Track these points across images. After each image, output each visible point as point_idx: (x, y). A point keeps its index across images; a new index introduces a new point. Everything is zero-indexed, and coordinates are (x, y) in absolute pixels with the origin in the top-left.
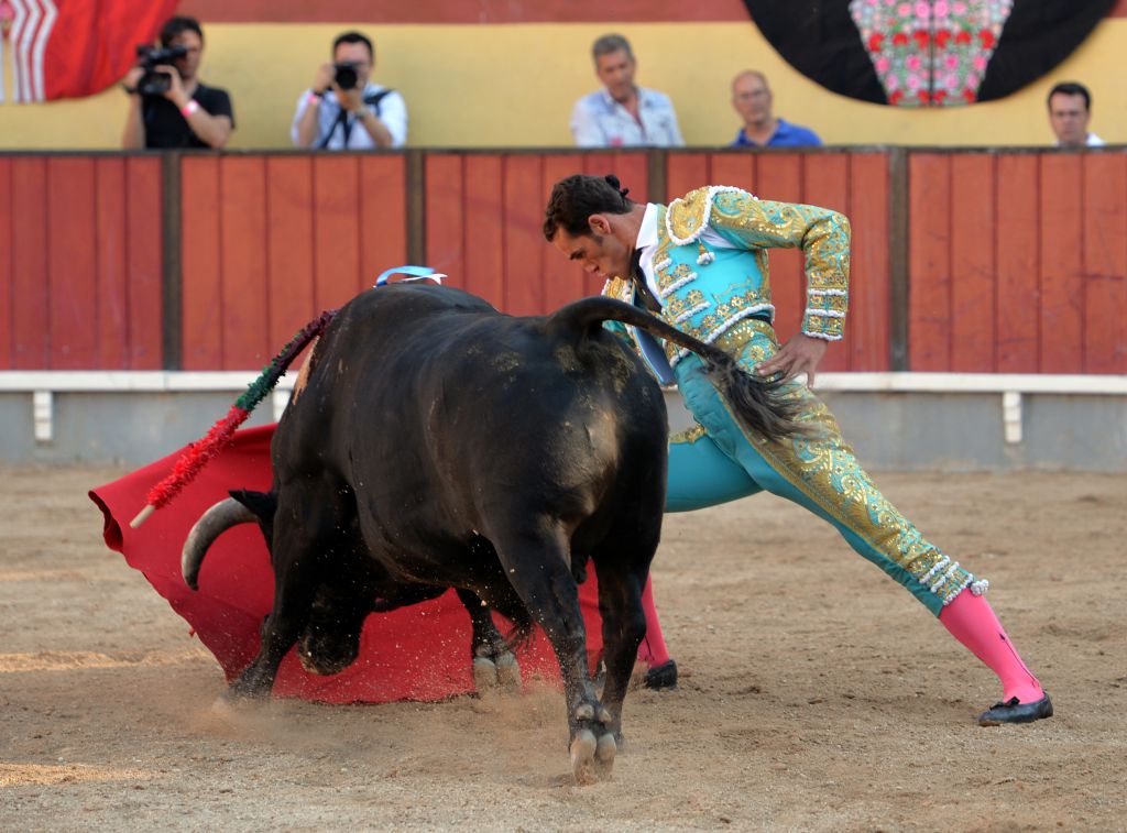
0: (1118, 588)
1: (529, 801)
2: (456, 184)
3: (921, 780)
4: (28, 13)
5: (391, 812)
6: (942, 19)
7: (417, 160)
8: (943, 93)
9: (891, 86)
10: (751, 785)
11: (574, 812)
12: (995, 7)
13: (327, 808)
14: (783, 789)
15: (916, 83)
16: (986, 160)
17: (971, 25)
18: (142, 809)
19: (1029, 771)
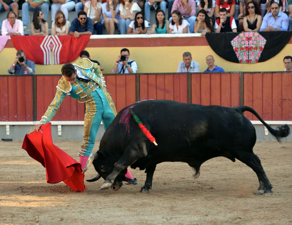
0: (290, 166)
1: (165, 211)
2: (146, 81)
3: (248, 207)
4: (56, 45)
5: (136, 213)
6: (251, 45)
7: (138, 76)
8: (251, 60)
9: (240, 59)
10: (212, 208)
11: (174, 213)
12: (263, 42)
13: (123, 212)
14: (219, 209)
15: (245, 58)
16: (261, 75)
17: (257, 46)
18: (84, 212)
19: (272, 205)
